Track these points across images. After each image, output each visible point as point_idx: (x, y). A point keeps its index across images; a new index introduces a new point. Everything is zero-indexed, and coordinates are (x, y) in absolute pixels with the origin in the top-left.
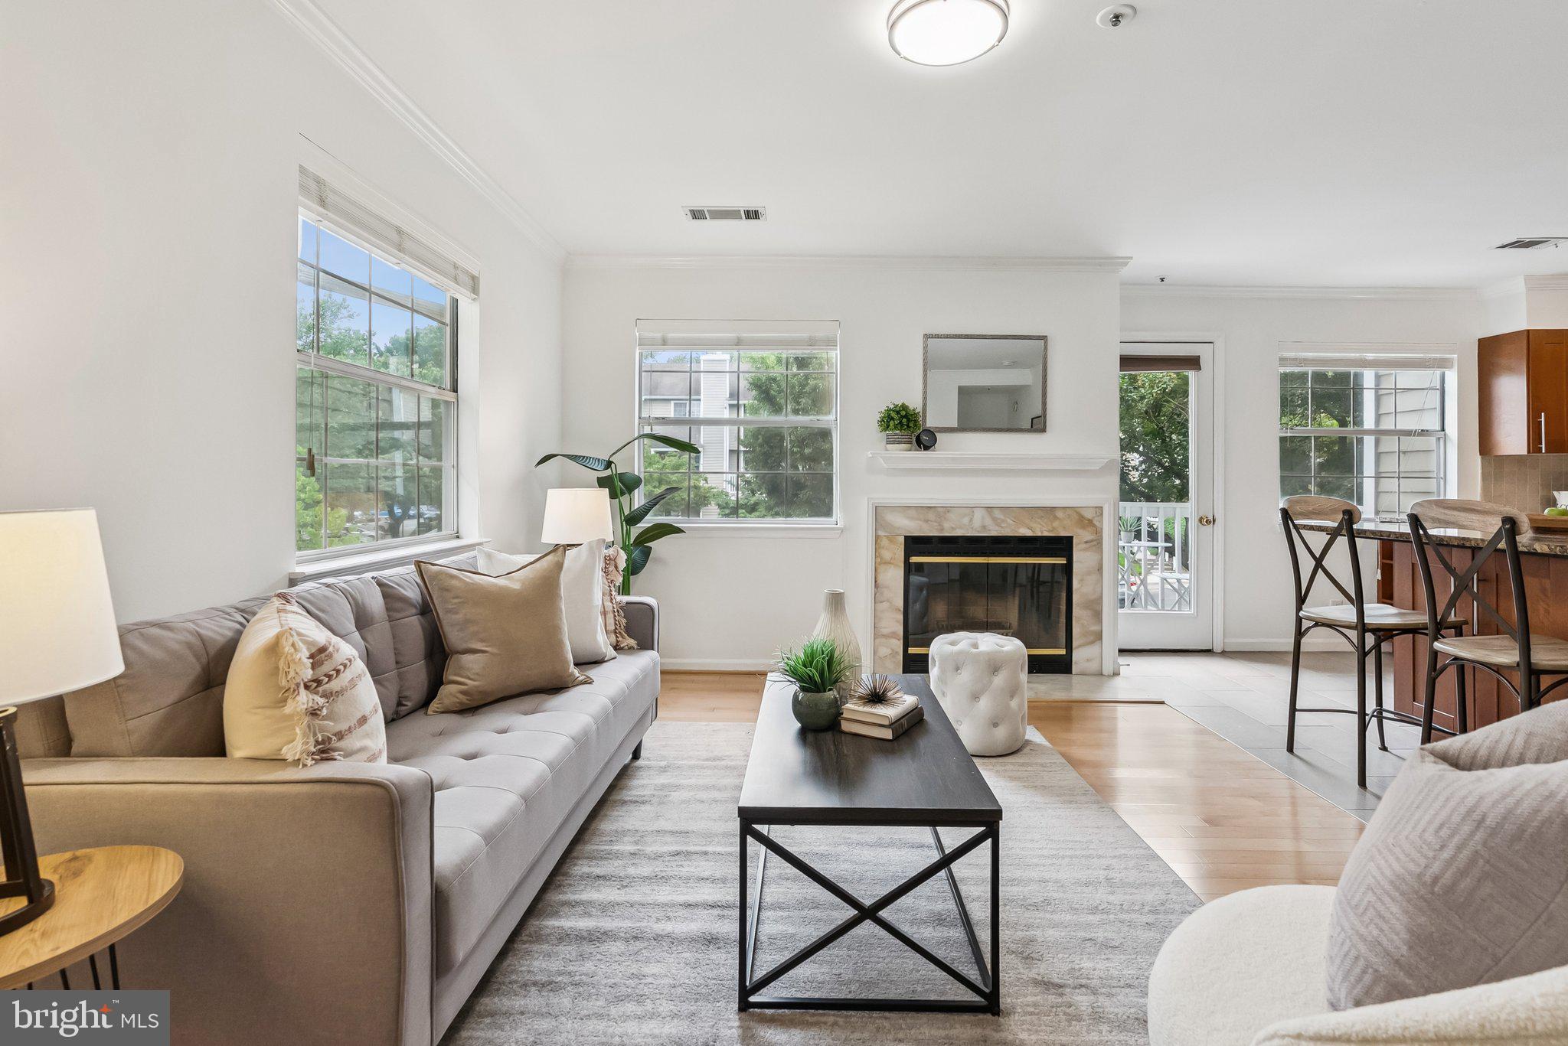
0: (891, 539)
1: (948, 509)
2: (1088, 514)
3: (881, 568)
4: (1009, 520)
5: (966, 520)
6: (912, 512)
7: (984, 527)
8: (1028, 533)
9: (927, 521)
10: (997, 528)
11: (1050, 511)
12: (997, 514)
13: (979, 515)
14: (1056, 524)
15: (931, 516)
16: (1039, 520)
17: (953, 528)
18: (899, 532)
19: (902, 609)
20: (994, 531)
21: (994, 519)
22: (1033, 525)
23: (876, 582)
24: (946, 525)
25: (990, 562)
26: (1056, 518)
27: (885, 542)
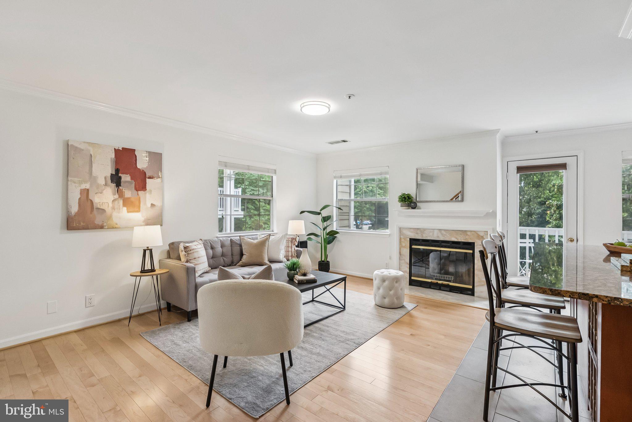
0: (405, 239)
1: (425, 230)
2: (482, 234)
3: (402, 249)
4: (447, 235)
5: (431, 234)
6: (412, 230)
7: (438, 237)
8: (455, 240)
9: (417, 233)
10: (443, 237)
11: (465, 232)
12: (443, 232)
13: (436, 232)
14: (467, 237)
15: (419, 232)
16: (460, 235)
17: (426, 236)
18: (407, 237)
19: (409, 263)
20: (442, 238)
21: (442, 234)
22: (458, 237)
23: (400, 253)
24: (424, 235)
25: (441, 249)
26: (467, 235)
27: (403, 240)
